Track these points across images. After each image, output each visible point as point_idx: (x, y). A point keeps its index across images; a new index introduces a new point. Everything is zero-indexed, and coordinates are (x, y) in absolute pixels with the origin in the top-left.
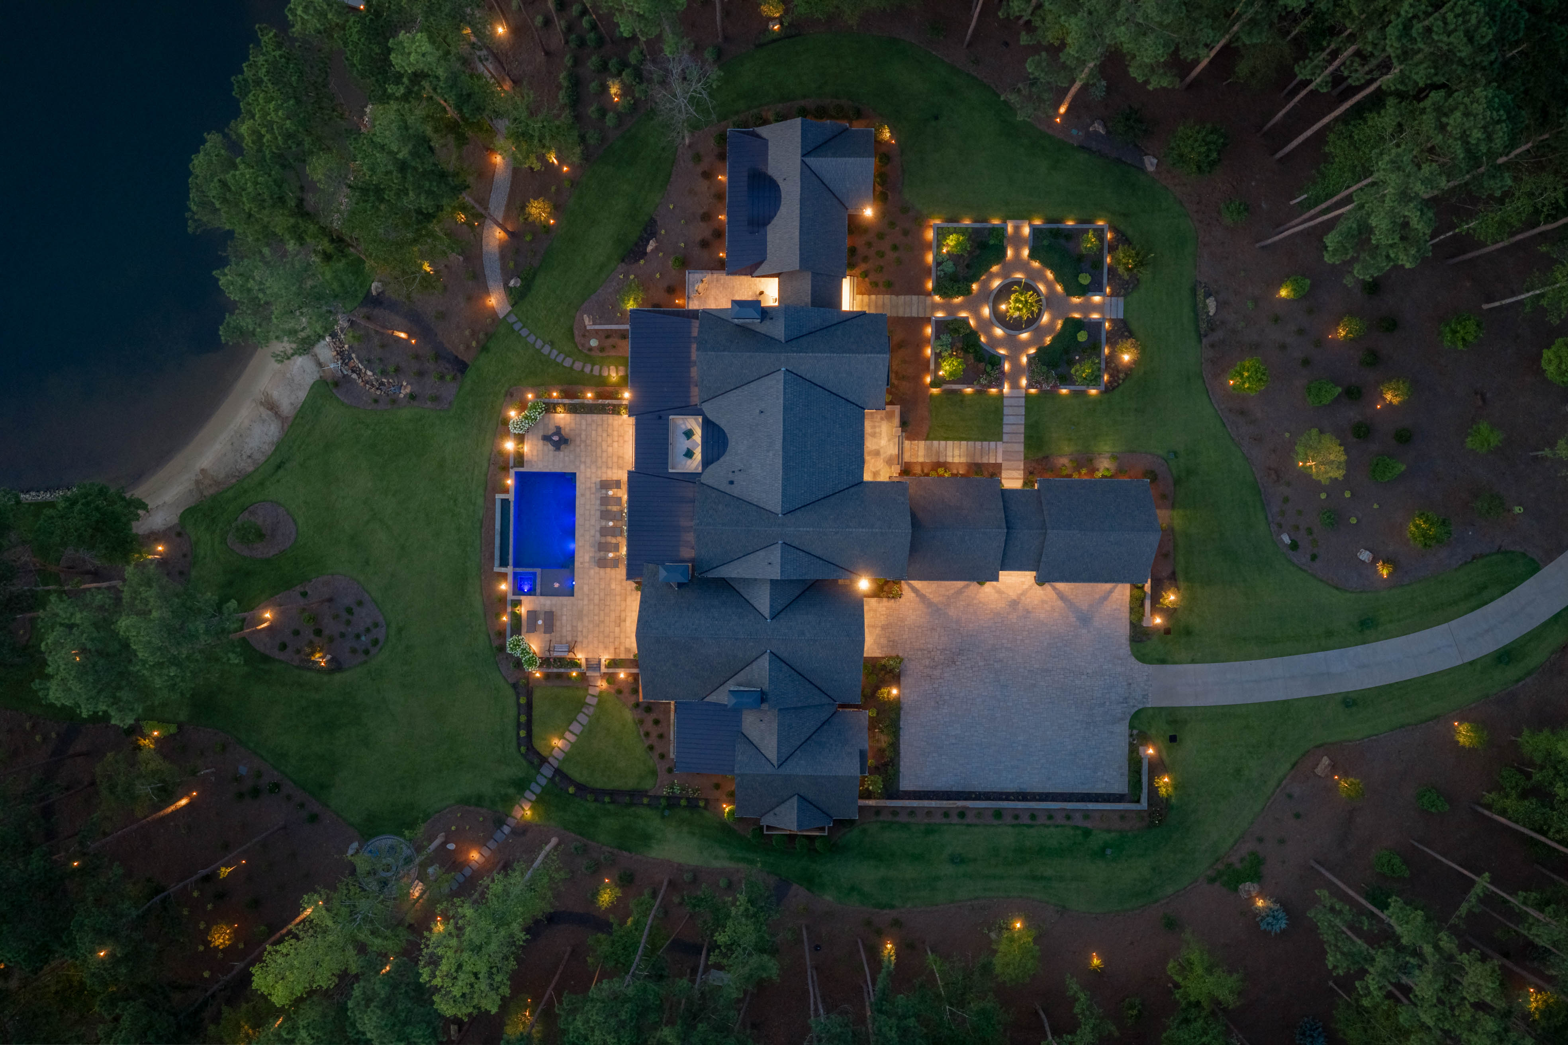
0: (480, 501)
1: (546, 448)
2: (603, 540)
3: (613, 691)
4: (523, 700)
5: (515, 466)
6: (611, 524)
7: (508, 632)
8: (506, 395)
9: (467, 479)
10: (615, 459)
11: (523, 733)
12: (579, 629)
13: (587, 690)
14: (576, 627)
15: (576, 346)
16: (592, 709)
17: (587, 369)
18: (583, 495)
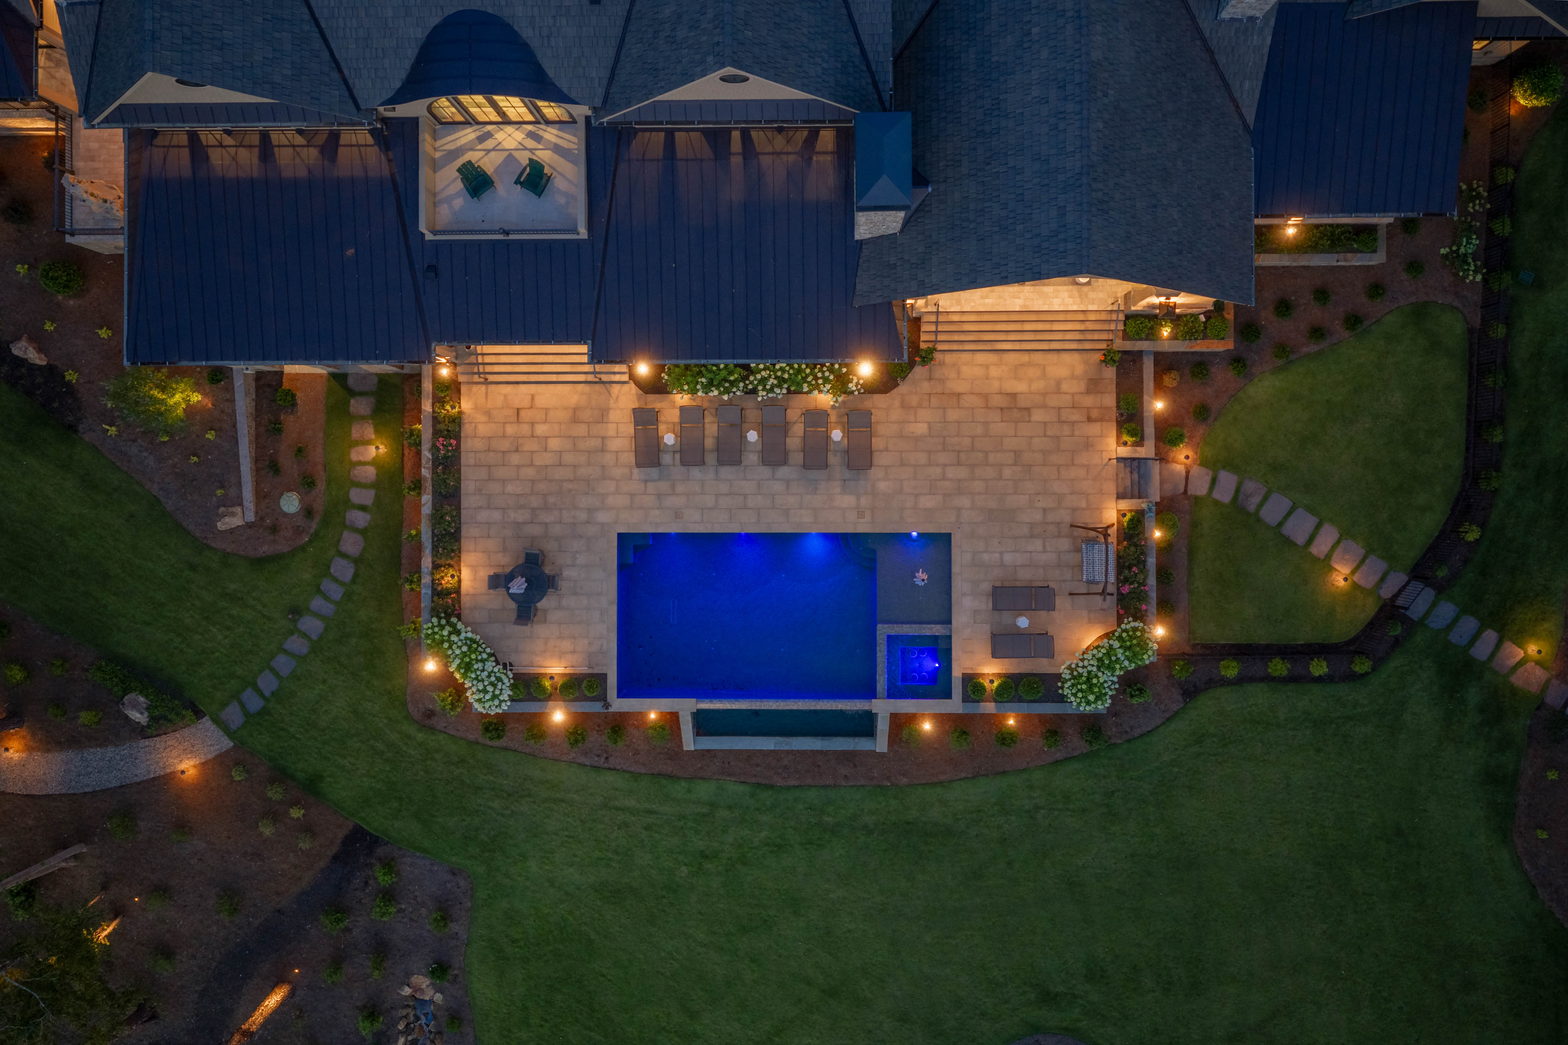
0: (704, 790)
1: (553, 616)
2: (797, 458)
3: (1201, 430)
4: (1230, 669)
5: (603, 698)
6: (752, 436)
7: (1049, 709)
8: (432, 729)
9: (648, 828)
10: (581, 430)
11: (1319, 668)
12: (1038, 517)
13: (1197, 499)
14: (1032, 525)
15: (303, 548)
16: (1249, 486)
17: (360, 519)
18: (677, 515)
